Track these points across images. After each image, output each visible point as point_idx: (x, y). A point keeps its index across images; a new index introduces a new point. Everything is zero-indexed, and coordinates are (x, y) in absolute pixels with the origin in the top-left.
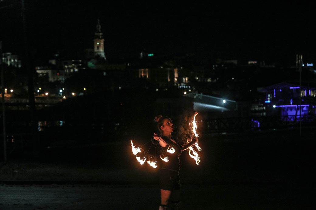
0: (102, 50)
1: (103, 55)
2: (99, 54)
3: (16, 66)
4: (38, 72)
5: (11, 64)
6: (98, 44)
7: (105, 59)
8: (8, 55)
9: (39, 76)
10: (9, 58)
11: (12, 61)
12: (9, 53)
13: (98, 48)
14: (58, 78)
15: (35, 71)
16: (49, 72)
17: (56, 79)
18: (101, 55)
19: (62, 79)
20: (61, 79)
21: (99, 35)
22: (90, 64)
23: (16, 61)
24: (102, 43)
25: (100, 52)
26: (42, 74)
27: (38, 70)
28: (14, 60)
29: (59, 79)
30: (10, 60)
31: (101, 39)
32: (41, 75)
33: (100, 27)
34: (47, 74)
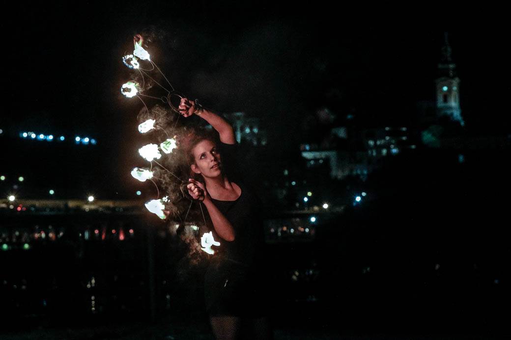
0: (454, 103)
1: (457, 114)
2: (449, 112)
3: (255, 143)
4: (307, 155)
5: (243, 139)
6: (445, 88)
7: (462, 123)
8: (238, 118)
9: (308, 165)
10: (239, 124)
11: (248, 131)
12: (239, 114)
13: (446, 98)
14: (351, 170)
15: (300, 152)
16: (332, 155)
17: (347, 173)
18: (452, 114)
19: (362, 171)
20: (359, 172)
21: (448, 69)
22: (427, 137)
23: (256, 130)
24: (455, 88)
25: (450, 108)
26: (316, 160)
27: (305, 151)
28: (251, 128)
29: (355, 173)
30: (242, 130)
31: (453, 78)
32: (312, 162)
33: (449, 49)
34: (327, 160)
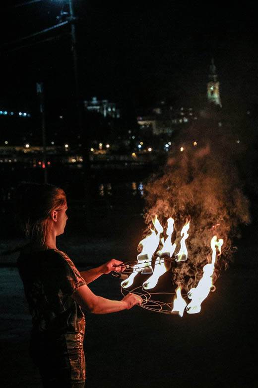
0: (216, 96)
1: (218, 101)
2: (214, 100)
3: (114, 116)
4: (141, 123)
5: (107, 114)
6: (212, 88)
7: (221, 106)
8: (105, 103)
9: (141, 128)
10: (105, 106)
11: (110, 110)
12: (105, 101)
13: (212, 93)
14: (164, 131)
15: (136, 121)
16: (153, 123)
17: (161, 131)
18: (215, 102)
19: (169, 131)
20: (167, 131)
21: (213, 78)
22: (203, 113)
23: (114, 110)
24: (217, 87)
25: (214, 98)
26: (145, 125)
27: (140, 120)
28: (112, 109)
29: (165, 132)
30: (107, 109)
31: (217, 82)
32: (143, 127)
33: (214, 67)
34: (151, 125)
